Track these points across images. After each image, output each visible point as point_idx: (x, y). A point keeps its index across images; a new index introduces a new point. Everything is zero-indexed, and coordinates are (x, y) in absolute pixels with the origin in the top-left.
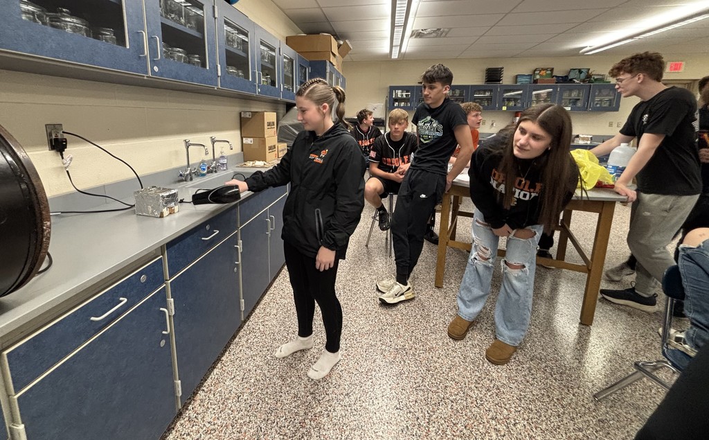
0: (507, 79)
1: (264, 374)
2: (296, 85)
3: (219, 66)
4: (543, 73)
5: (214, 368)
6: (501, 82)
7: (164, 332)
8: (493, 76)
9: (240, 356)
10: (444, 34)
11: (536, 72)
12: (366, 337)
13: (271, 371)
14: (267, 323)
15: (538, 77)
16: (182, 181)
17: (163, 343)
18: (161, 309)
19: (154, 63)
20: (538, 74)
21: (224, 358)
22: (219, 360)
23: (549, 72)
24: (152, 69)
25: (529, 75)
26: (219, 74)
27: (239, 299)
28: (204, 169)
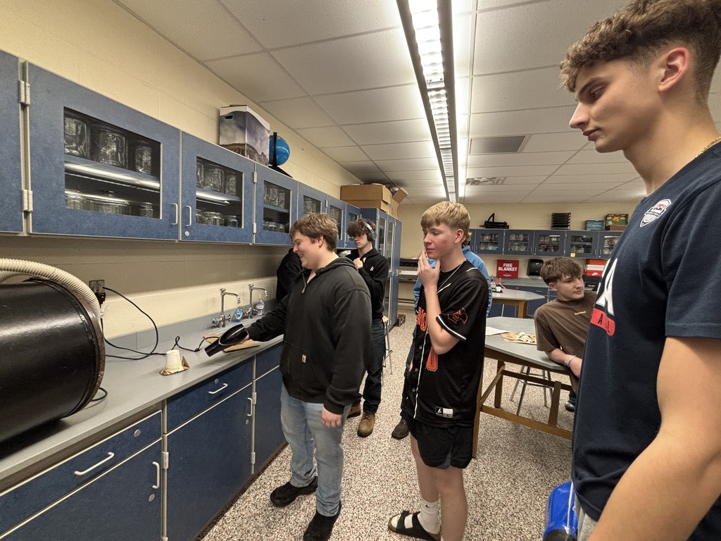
0: (575, 225)
1: (262, 537)
2: (343, 232)
3: (255, 225)
4: (616, 219)
5: (215, 524)
6: (569, 228)
7: (154, 487)
8: (560, 221)
9: (244, 513)
10: (500, 181)
11: (608, 218)
12: (376, 508)
13: (269, 534)
14: (279, 478)
15: (610, 223)
16: (214, 327)
17: (152, 497)
18: (154, 463)
19: (185, 228)
20: (611, 220)
21: (227, 514)
22: (222, 515)
23: (623, 218)
24: (183, 233)
25: (599, 221)
26: (255, 231)
27: (250, 451)
28: (239, 315)
